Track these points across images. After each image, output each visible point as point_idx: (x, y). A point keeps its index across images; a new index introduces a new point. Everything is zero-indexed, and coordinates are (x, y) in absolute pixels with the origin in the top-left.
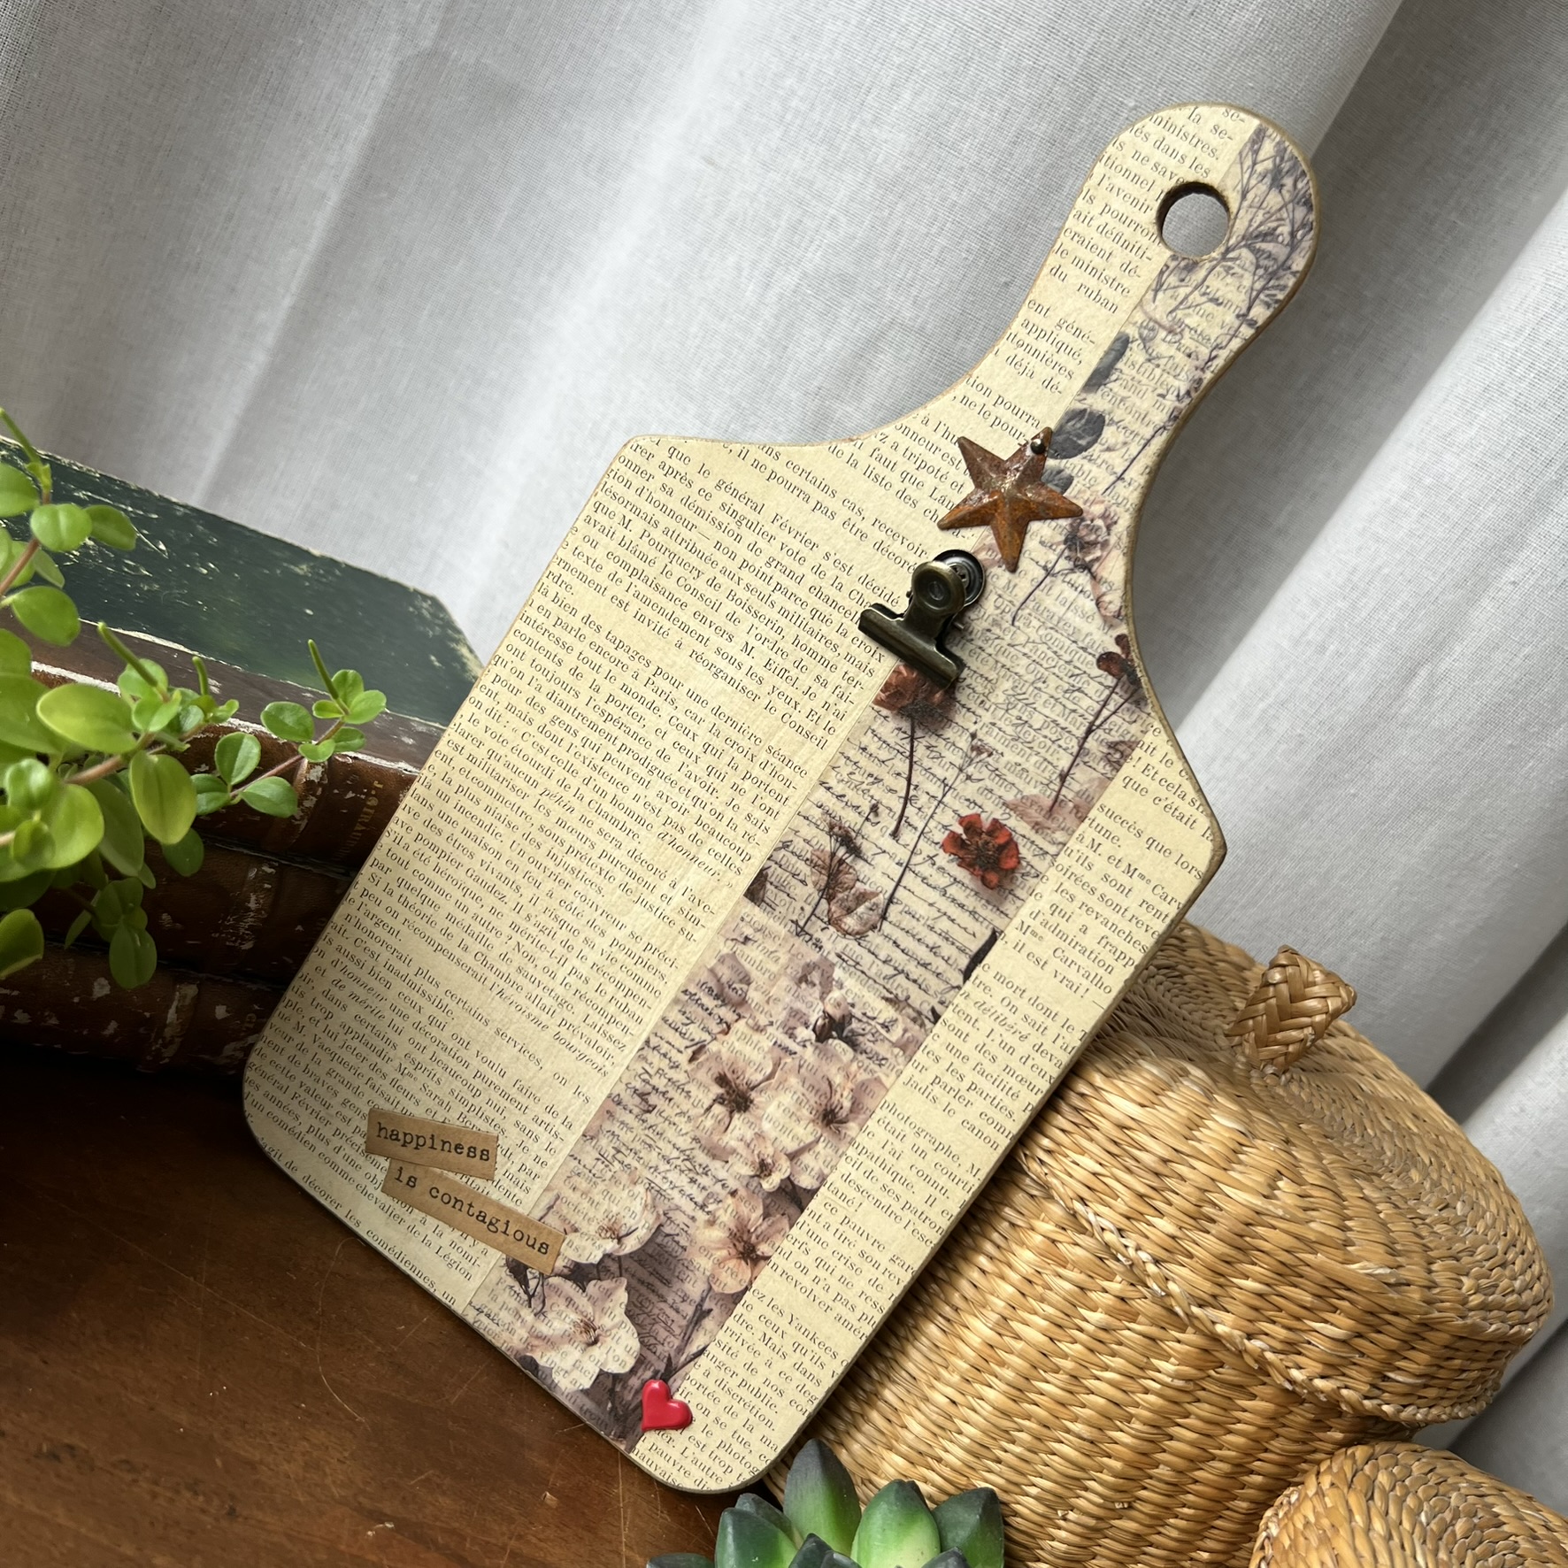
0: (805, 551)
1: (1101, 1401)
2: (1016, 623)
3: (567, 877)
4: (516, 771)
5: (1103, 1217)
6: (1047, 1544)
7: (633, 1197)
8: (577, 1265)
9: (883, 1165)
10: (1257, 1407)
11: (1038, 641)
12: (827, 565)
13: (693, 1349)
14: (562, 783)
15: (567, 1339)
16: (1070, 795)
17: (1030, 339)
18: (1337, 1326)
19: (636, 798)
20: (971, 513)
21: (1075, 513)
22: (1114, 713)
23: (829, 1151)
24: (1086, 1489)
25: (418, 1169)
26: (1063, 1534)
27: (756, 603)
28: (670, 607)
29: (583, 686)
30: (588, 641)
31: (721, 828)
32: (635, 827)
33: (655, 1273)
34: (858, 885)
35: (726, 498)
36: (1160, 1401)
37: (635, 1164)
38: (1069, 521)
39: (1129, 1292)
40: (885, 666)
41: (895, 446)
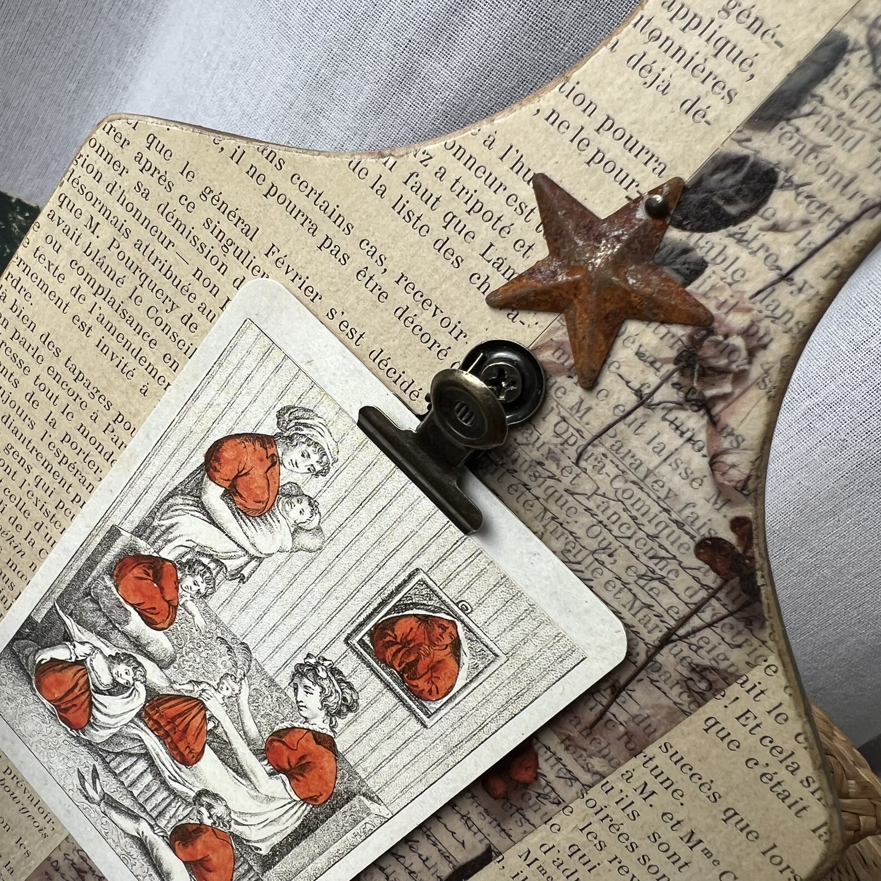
2: (583, 464)
11: (612, 496)
16: (623, 717)
17: (673, 29)
20: (537, 293)
21: (700, 320)
22: (710, 625)
28: (137, 341)
29: (38, 416)
30: (45, 364)
35: (213, 213)
38: (689, 330)
41: (441, 174)
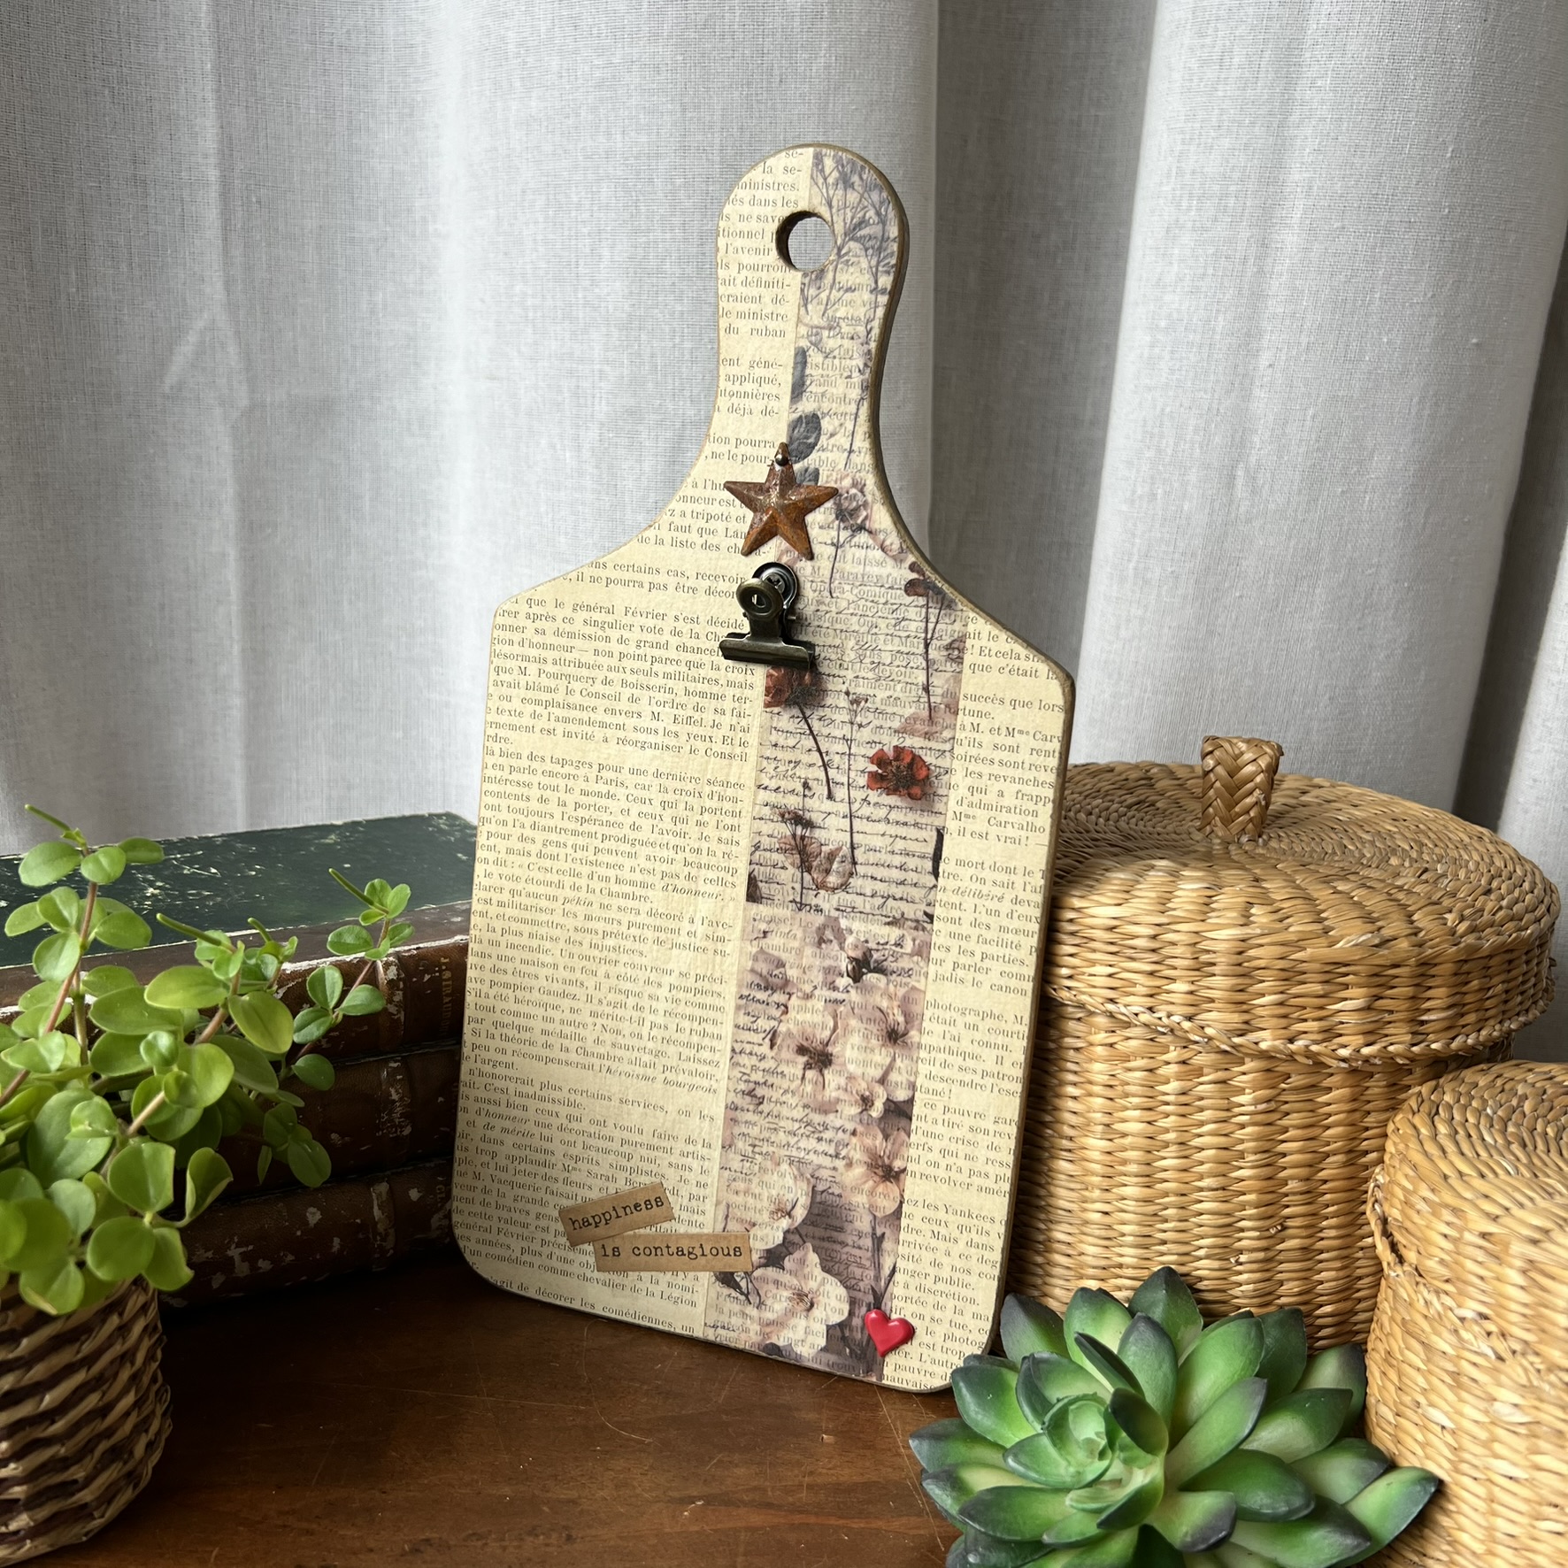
0: (659, 623)
1: (1212, 1152)
2: (834, 595)
3: (613, 956)
4: (537, 896)
5: (1133, 1005)
6: (1237, 1291)
7: (783, 1175)
8: (768, 1251)
9: (951, 1052)
10: (1335, 1097)
11: (856, 599)
12: (680, 625)
13: (886, 1271)
14: (574, 887)
15: (789, 1314)
16: (938, 700)
17: (737, 387)
18: (1355, 999)
19: (632, 870)
20: (760, 533)
21: (833, 493)
22: (937, 622)
23: (906, 1062)
24: (1242, 1230)
25: (616, 1239)
26: (1245, 1277)
27: (643, 679)
28: (585, 716)
29: (552, 807)
30: (540, 772)
31: (704, 859)
32: (643, 892)
33: (829, 1227)
34: (824, 848)
35: (585, 615)
36: (1256, 1129)
37: (771, 1149)
38: (832, 501)
39: (1186, 1055)
40: (758, 676)
41: (684, 514)
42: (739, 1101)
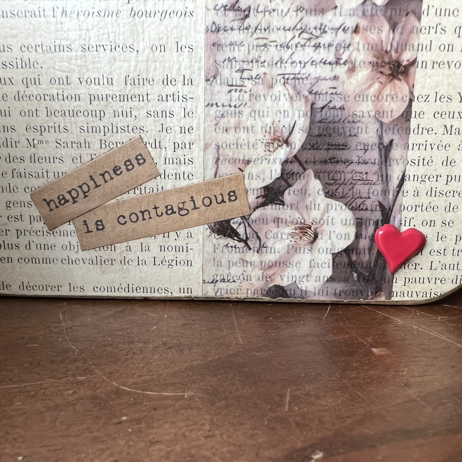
7: (277, 99)
8: (266, 188)
13: (395, 182)
15: (293, 251)
25: (98, 212)
33: (331, 146)
37: (262, 70)
42: (220, 20)
